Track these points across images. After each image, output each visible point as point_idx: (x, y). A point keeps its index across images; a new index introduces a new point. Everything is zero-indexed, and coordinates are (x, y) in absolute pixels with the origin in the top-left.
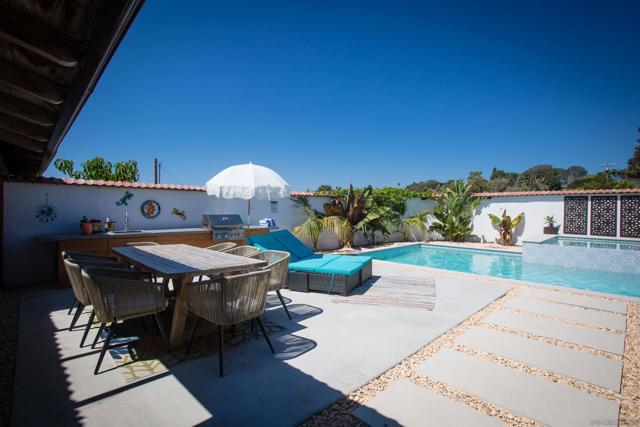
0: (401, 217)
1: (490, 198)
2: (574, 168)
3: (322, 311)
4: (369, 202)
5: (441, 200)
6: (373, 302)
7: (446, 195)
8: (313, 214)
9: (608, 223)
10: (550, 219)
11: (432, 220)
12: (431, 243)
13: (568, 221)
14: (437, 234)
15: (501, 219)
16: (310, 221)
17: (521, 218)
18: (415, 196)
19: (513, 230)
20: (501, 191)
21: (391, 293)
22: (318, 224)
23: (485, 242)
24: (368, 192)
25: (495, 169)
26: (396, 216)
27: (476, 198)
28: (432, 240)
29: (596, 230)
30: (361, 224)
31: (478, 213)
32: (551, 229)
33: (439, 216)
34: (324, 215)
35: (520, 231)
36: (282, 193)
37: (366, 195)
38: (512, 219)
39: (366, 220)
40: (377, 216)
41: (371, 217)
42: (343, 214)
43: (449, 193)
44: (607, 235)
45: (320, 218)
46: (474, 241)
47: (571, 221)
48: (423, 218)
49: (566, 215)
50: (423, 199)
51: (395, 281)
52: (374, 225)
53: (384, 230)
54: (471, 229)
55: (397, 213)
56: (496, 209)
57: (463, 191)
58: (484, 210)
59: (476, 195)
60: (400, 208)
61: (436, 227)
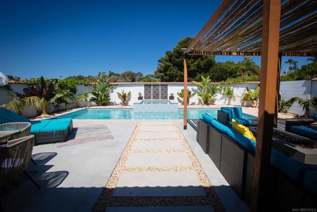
0: (74, 95)
1: (117, 85)
2: (139, 73)
3: (56, 154)
4: (56, 87)
5: (95, 86)
6: (82, 141)
7: (97, 83)
8: (15, 95)
9: (157, 94)
10: (140, 94)
11: (91, 96)
12: (91, 107)
13: (146, 94)
14: (94, 103)
15: (122, 94)
16: (16, 100)
17: (129, 94)
18: (81, 84)
19: (127, 99)
20: (115, 82)
21: (89, 135)
22: (23, 101)
23: (116, 105)
24: (55, 81)
25: (110, 72)
26: (71, 95)
27: (111, 85)
28: (91, 106)
29: (154, 97)
30: (53, 100)
31: (112, 92)
32: (140, 98)
33: (94, 94)
34: (25, 96)
35: (129, 100)
36: (4, 81)
37: (54, 83)
38: (127, 94)
39: (55, 97)
40: (62, 95)
41: (58, 96)
42: (40, 95)
43: (99, 83)
44: (157, 99)
45: (22, 97)
46: (111, 105)
47: (147, 94)
48: (86, 95)
49: (145, 92)
50: (85, 85)
51: (88, 129)
52: (60, 100)
53: (67, 103)
54: (110, 100)
55: (72, 93)
56: (120, 90)
57: (105, 82)
58: (114, 90)
59: (111, 83)
60: (74, 91)
61: (93, 99)
